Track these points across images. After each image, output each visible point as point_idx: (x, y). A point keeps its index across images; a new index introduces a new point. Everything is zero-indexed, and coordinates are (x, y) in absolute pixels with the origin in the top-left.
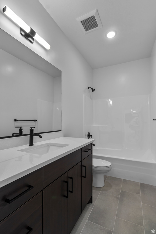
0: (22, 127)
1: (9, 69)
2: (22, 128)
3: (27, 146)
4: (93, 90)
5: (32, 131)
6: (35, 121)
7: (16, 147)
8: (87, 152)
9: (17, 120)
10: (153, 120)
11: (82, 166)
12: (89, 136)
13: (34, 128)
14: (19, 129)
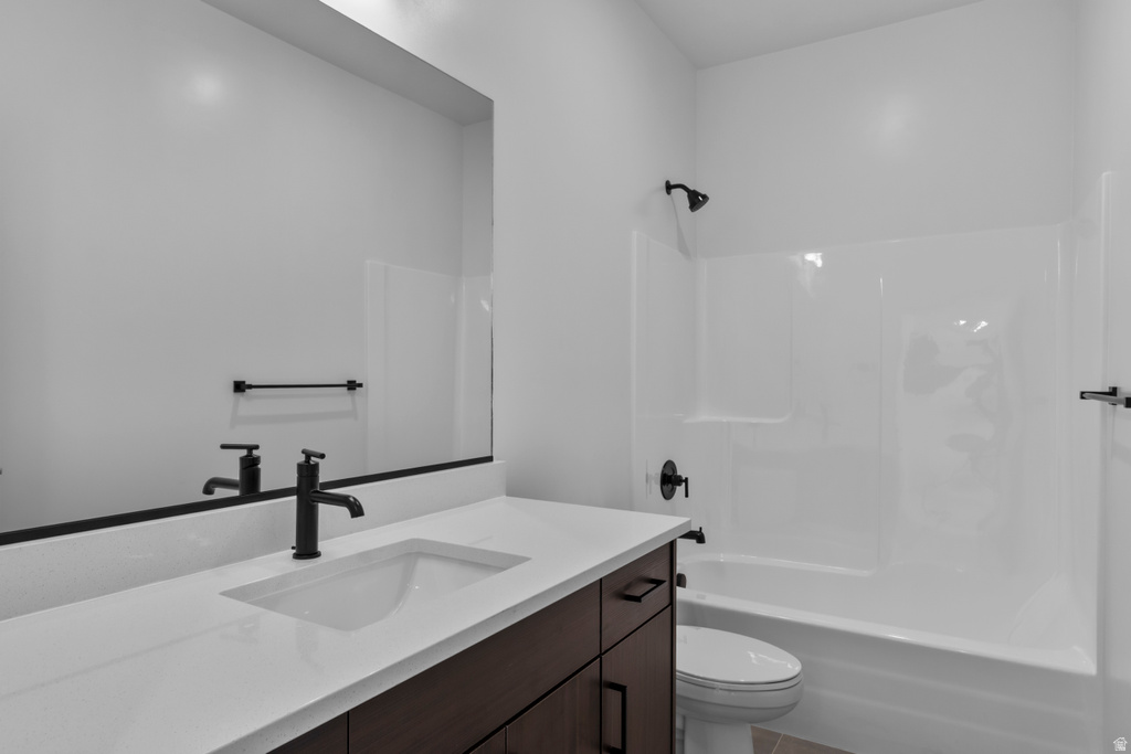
0: (257, 447)
1: (207, 87)
2: (255, 452)
3: (282, 560)
4: (696, 200)
5: (308, 471)
6: (352, 386)
7: (217, 564)
8: (638, 599)
9: (250, 387)
10: (1083, 395)
11: (604, 685)
12: (670, 480)
13: (322, 456)
14: (243, 460)
